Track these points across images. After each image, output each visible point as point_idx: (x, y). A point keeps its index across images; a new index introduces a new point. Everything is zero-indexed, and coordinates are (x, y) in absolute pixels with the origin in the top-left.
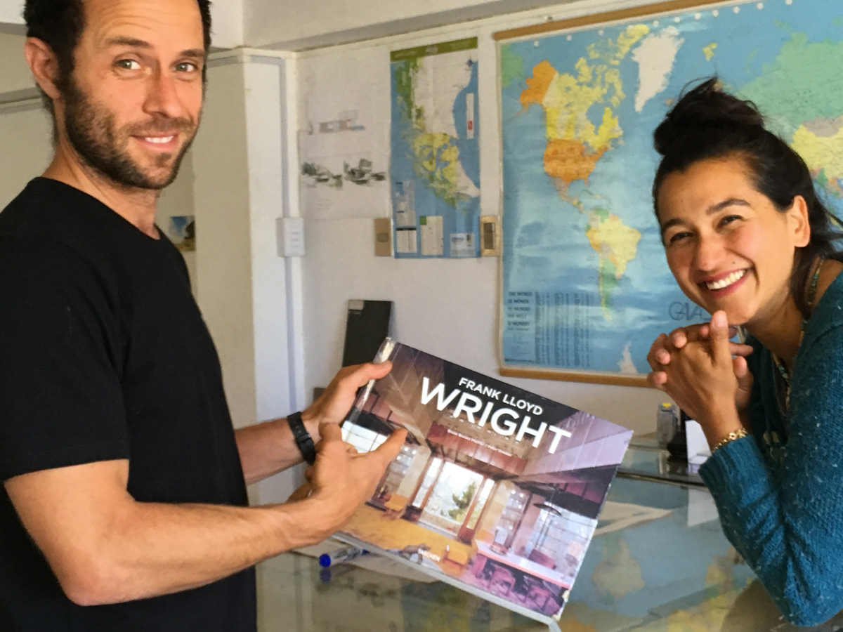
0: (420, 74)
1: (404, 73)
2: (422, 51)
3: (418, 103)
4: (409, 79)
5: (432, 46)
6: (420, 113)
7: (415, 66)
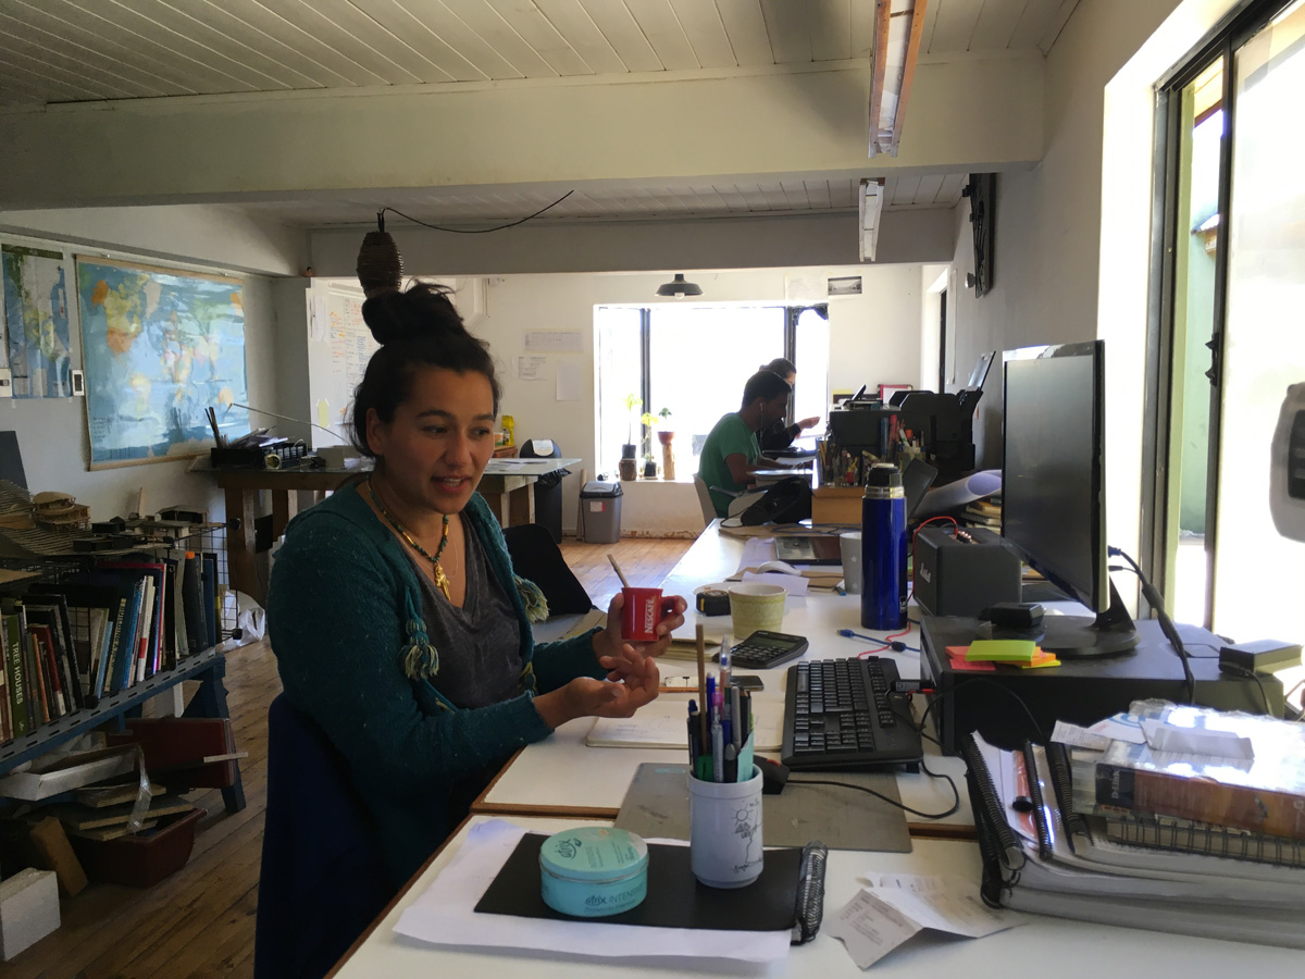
0: (25, 267)
1: (14, 264)
2: (26, 251)
3: (26, 287)
4: (18, 269)
5: (34, 249)
6: (27, 294)
7: (22, 260)
